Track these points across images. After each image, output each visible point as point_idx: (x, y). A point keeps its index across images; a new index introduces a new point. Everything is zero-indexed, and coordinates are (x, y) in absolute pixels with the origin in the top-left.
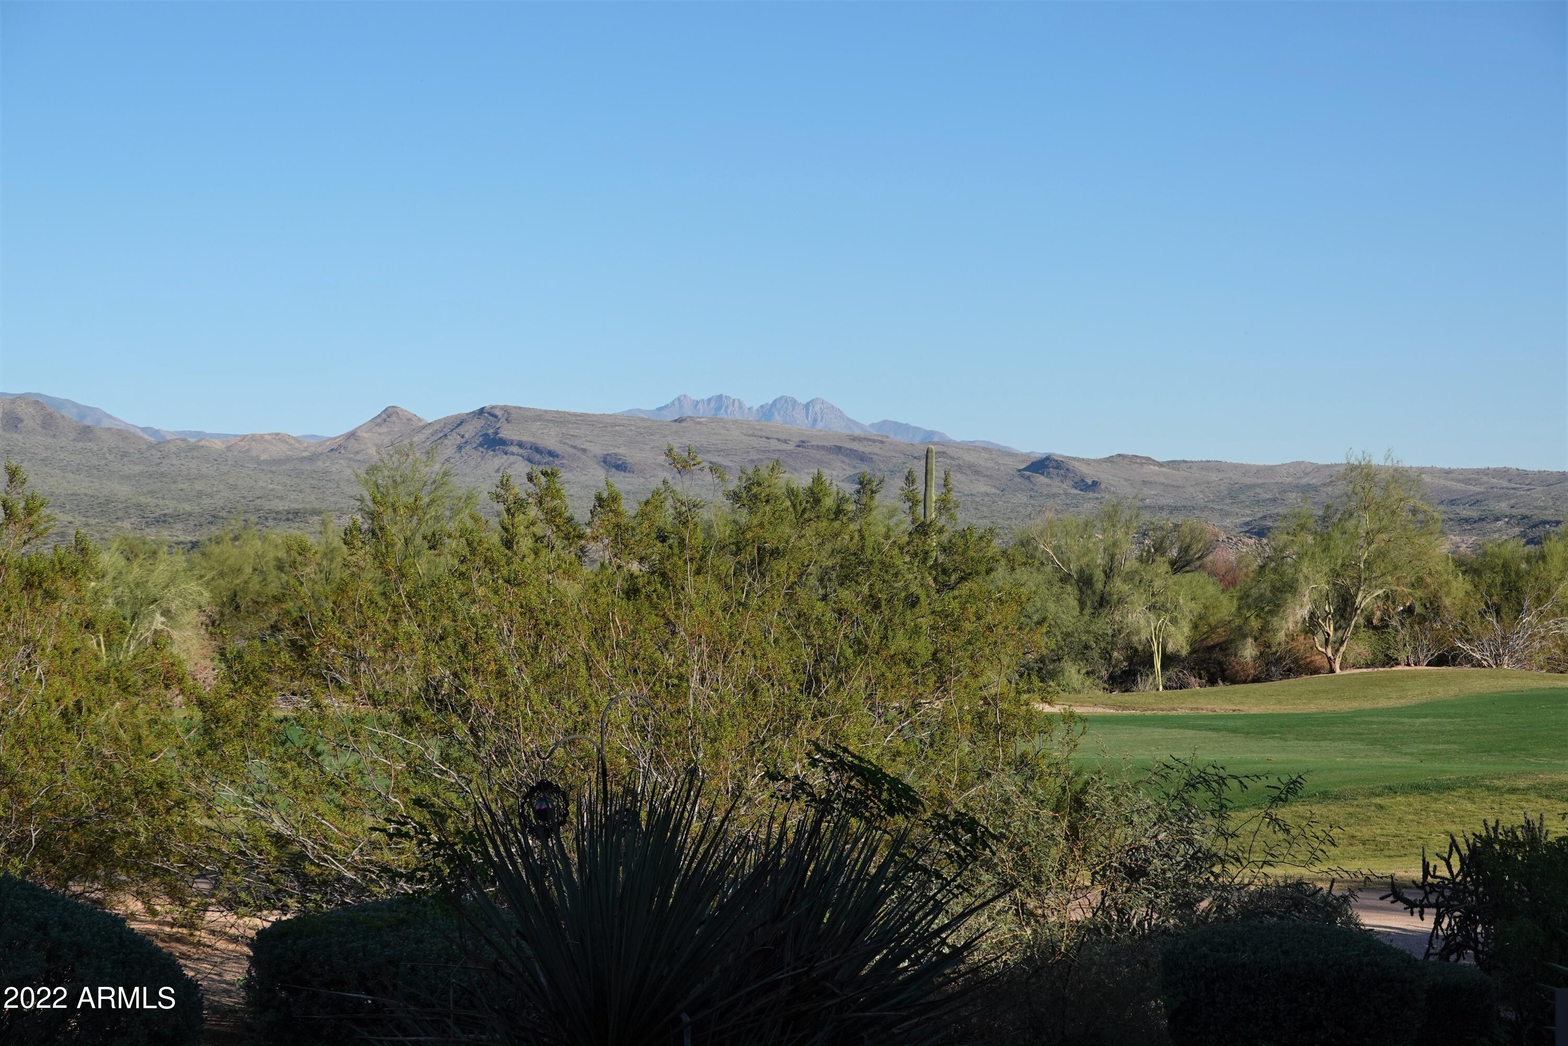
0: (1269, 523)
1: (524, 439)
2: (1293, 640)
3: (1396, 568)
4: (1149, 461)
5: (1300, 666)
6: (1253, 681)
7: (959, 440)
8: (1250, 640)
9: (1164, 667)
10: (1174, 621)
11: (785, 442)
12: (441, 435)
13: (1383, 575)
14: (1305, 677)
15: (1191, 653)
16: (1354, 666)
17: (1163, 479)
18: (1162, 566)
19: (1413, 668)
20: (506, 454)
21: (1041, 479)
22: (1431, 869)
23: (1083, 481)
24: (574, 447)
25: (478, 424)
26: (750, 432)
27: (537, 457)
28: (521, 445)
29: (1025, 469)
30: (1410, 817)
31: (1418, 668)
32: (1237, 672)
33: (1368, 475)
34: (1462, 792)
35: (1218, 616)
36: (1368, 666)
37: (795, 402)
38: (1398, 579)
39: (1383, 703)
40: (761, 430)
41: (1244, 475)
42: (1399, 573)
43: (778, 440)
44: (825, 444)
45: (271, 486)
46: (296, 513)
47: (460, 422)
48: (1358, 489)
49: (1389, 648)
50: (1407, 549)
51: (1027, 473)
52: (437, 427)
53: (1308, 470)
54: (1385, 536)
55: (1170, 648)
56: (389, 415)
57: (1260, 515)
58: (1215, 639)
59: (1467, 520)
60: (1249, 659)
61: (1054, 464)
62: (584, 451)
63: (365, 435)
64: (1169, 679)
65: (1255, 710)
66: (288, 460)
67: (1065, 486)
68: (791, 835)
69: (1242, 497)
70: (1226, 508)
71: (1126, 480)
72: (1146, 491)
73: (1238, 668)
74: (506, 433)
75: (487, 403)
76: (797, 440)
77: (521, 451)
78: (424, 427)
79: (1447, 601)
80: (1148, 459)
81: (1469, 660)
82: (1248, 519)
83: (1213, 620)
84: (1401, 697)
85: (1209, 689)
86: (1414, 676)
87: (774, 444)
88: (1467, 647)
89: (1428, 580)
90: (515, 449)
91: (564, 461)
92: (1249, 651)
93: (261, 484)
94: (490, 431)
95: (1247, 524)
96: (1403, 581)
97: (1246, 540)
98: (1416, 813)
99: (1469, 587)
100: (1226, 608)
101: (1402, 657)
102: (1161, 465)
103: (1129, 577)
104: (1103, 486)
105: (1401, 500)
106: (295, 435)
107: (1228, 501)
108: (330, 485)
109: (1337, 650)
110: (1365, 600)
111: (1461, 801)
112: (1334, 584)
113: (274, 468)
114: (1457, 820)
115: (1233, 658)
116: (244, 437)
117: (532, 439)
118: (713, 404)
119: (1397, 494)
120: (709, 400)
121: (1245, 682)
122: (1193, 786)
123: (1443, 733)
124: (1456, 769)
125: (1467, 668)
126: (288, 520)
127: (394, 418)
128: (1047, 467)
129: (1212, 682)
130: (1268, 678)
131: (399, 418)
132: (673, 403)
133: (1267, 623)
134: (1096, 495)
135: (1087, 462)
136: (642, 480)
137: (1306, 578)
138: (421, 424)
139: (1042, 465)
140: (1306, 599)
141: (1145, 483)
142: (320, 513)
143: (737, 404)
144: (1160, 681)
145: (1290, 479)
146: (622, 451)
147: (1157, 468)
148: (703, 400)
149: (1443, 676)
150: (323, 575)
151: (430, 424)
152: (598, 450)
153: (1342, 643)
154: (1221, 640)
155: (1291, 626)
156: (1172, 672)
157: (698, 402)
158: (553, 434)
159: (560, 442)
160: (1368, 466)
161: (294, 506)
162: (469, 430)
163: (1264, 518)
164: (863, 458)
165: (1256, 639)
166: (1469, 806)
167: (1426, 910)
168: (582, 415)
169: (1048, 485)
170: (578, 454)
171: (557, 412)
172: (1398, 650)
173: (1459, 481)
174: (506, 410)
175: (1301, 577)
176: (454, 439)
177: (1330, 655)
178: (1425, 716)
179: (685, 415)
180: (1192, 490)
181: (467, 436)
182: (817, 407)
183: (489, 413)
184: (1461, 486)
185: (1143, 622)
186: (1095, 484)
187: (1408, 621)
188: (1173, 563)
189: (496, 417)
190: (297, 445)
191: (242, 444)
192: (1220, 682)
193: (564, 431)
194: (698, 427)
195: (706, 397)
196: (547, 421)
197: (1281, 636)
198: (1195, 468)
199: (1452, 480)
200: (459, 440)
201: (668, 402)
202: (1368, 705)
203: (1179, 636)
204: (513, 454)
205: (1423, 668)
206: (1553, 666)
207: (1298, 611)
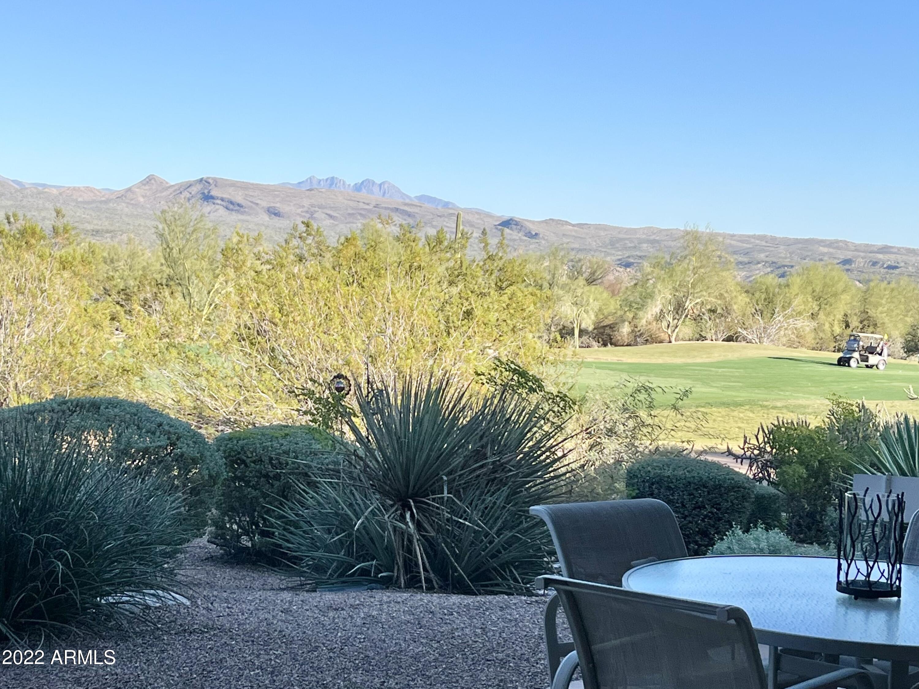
0: (632, 260)
1: (224, 196)
2: (650, 324)
3: (708, 288)
4: (567, 223)
5: (652, 339)
6: (627, 345)
7: (463, 207)
8: (627, 323)
9: (580, 336)
10: (587, 312)
11: (368, 204)
12: (179, 192)
13: (701, 291)
14: (655, 344)
15: (595, 329)
16: (682, 340)
17: (574, 234)
18: (581, 281)
19: (714, 342)
20: (214, 204)
21: (507, 231)
22: (748, 441)
23: (530, 232)
24: (252, 202)
25: (199, 187)
26: (349, 198)
27: (231, 207)
28: (222, 200)
29: (499, 225)
30: (720, 419)
31: (717, 342)
32: (618, 340)
33: (696, 237)
34: (747, 407)
35: (609, 310)
36: (690, 340)
37: (374, 183)
38: (709, 293)
39: (699, 360)
40: (355, 197)
41: (619, 233)
42: (710, 291)
43: (364, 203)
44: (390, 206)
45: (83, 216)
46: (97, 232)
47: (189, 185)
48: (690, 244)
49: (702, 331)
50: (716, 278)
51: (500, 227)
52: (177, 187)
53: (655, 231)
54: (703, 270)
55: (583, 326)
56: (150, 180)
57: (627, 255)
58: (607, 322)
59: (741, 263)
60: (625, 333)
61: (514, 222)
62: (257, 204)
63: (137, 190)
64: (582, 343)
65: (629, 361)
66: (93, 202)
67: (520, 235)
69: (617, 245)
70: (608, 250)
71: (554, 233)
72: (565, 240)
73: (619, 338)
74: (214, 193)
75: (205, 176)
76: (374, 203)
77: (222, 203)
78: (169, 187)
79: (735, 307)
80: (566, 222)
81: (745, 339)
82: (620, 257)
83: (606, 312)
84: (709, 358)
85: (603, 349)
86: (715, 347)
87: (361, 205)
88: (745, 332)
89: (726, 295)
90: (219, 202)
91: (246, 210)
92: (625, 329)
93: (78, 214)
94: (206, 191)
95: (619, 260)
96: (712, 295)
97: (618, 269)
98: (722, 417)
99: (748, 300)
100: (613, 305)
101: (709, 336)
102: (574, 225)
103: (563, 287)
104: (541, 236)
105: (714, 251)
106: (98, 188)
107: (610, 247)
108: (117, 217)
109: (674, 331)
110: (690, 304)
111: (747, 412)
112: (674, 295)
113: (85, 206)
114: (745, 422)
115: (616, 333)
116: (69, 188)
117: (228, 196)
118: (329, 181)
119: (711, 248)
120: (327, 180)
121: (623, 346)
122: (639, 391)
123: (732, 377)
124: (743, 395)
125: (744, 343)
126: (92, 235)
127: (153, 181)
128: (510, 224)
129: (605, 345)
130: (636, 344)
131: (155, 181)
132: (307, 180)
133: (636, 314)
134: (537, 241)
135: (533, 222)
136: (288, 222)
137: (659, 291)
138: (168, 185)
139: (507, 223)
140: (658, 302)
141: (564, 235)
142: (111, 232)
143: (342, 182)
144: (577, 343)
145: (644, 236)
146: (278, 205)
147: (571, 227)
148: (323, 179)
149: (731, 347)
150: (128, 267)
151: (173, 186)
152: (264, 204)
153: (677, 327)
154: (611, 322)
155: (649, 316)
156: (585, 338)
157: (320, 181)
158: (240, 194)
159: (244, 199)
160: (697, 232)
161: (96, 227)
162: (194, 190)
163: (629, 257)
164: (409, 215)
165: (630, 323)
166: (751, 415)
167: (744, 460)
168: (257, 184)
169: (511, 234)
170: (254, 206)
171: (243, 182)
172: (707, 333)
173: (738, 241)
174: (215, 180)
175: (656, 291)
176: (186, 194)
177: (670, 333)
178: (724, 368)
179: (313, 187)
180: (590, 240)
181: (193, 193)
182: (386, 186)
183: (206, 181)
184: (740, 244)
185: (569, 312)
186: (536, 234)
187: (713, 317)
188: (587, 280)
189: (209, 183)
190: (98, 193)
191: (68, 192)
192: (609, 345)
193: (246, 192)
194: (320, 194)
195: (325, 178)
196: (238, 187)
197: (644, 322)
198: (592, 228)
199: (734, 240)
200: (188, 195)
201: (304, 179)
202: (690, 361)
203: (588, 320)
204: (218, 204)
205: (720, 342)
206: (791, 345)
207: (654, 309)
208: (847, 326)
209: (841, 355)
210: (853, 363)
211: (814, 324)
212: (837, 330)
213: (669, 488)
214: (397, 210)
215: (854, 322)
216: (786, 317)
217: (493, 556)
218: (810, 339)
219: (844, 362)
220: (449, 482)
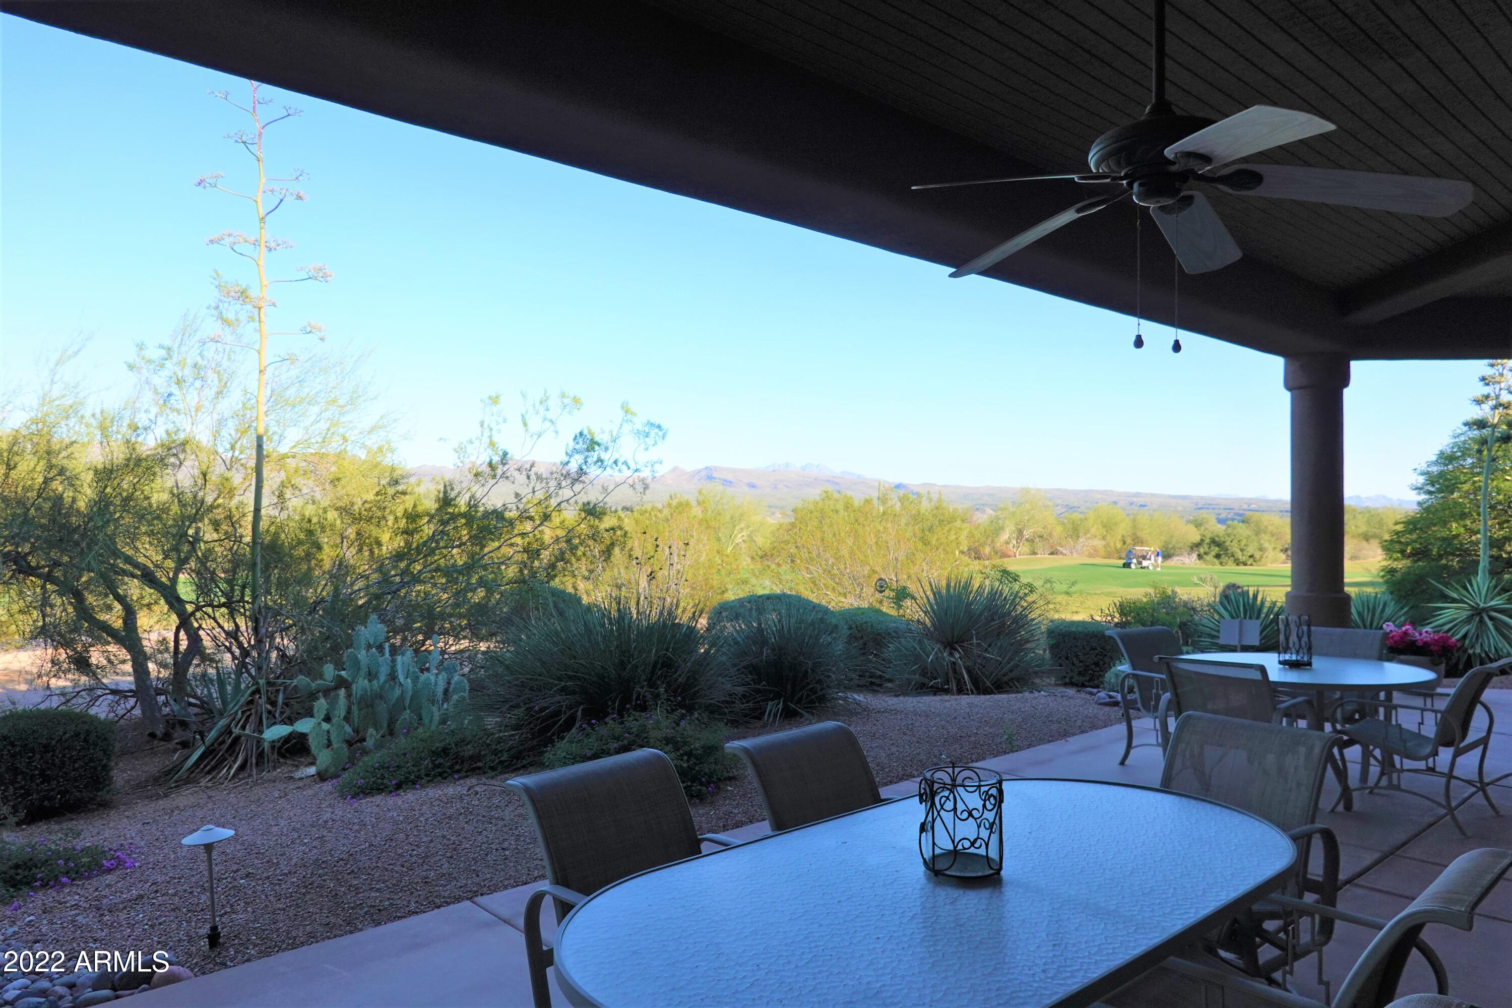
1: (719, 477)
2: (1002, 546)
3: (1037, 522)
4: (936, 485)
5: (1004, 555)
11: (810, 478)
12: (692, 476)
13: (1033, 524)
14: (1006, 558)
16: (1022, 555)
19: (1042, 556)
20: (715, 482)
21: (900, 491)
23: (912, 492)
24: (738, 480)
25: (706, 472)
27: (726, 483)
29: (893, 488)
31: (1045, 556)
32: (982, 557)
36: (1027, 555)
38: (1038, 526)
39: (1036, 567)
40: (803, 475)
42: (1038, 524)
43: (808, 477)
47: (699, 471)
48: (1024, 496)
49: (1034, 549)
50: (1041, 516)
54: (1033, 512)
60: (987, 553)
61: (903, 486)
62: (741, 481)
63: (667, 476)
68: (952, 584)
73: (984, 555)
74: (715, 475)
79: (1055, 534)
81: (1062, 553)
84: (1041, 565)
86: (1043, 558)
87: (806, 479)
88: (1061, 549)
89: (1048, 526)
90: (719, 480)
91: (734, 485)
92: (987, 549)
94: (709, 475)
96: (1040, 526)
99: (1062, 529)
101: (1039, 552)
105: (1039, 499)
107: (963, 499)
109: (1017, 550)
110: (1027, 534)
112: (1017, 528)
115: (982, 552)
117: (723, 477)
118: (785, 465)
119: (1037, 497)
120: (783, 464)
125: (1061, 556)
128: (900, 487)
133: (994, 541)
135: (914, 485)
137: (1008, 525)
138: (687, 472)
139: (898, 487)
140: (1007, 533)
141: (934, 492)
145: (984, 492)
147: (938, 487)
149: (1053, 559)
151: (689, 472)
152: (746, 481)
153: (1019, 547)
154: (976, 546)
155: (1002, 542)
158: (731, 475)
159: (733, 478)
162: (702, 475)
164: (837, 484)
165: (989, 545)
172: (1038, 550)
175: (1005, 525)
176: (697, 477)
177: (1014, 551)
180: (950, 495)
186: (917, 493)
187: (1041, 540)
192: (977, 560)
193: (734, 474)
196: (729, 471)
197: (999, 545)
200: (699, 478)
204: (717, 482)
205: (1047, 556)
206: (1091, 556)
207: (1005, 536)
208: (1124, 543)
209: (1124, 561)
210: (1133, 566)
211: (1104, 543)
212: (1119, 545)
213: (1075, 638)
214: (828, 481)
215: (1129, 541)
216: (1087, 539)
217: (1004, 675)
218: (1102, 552)
219: (1127, 565)
220: (977, 634)
